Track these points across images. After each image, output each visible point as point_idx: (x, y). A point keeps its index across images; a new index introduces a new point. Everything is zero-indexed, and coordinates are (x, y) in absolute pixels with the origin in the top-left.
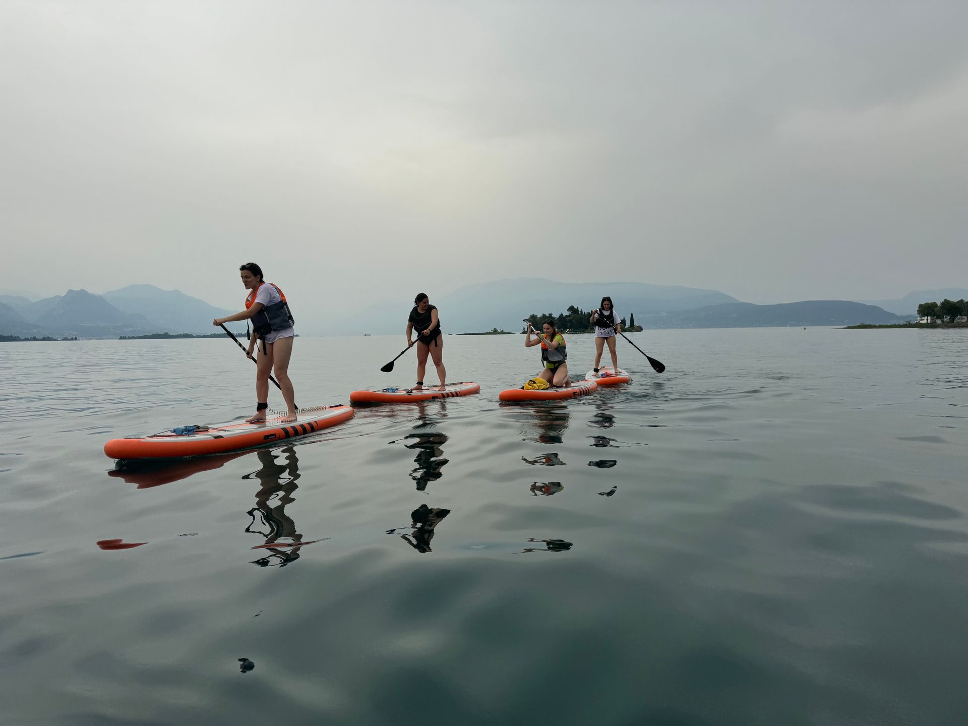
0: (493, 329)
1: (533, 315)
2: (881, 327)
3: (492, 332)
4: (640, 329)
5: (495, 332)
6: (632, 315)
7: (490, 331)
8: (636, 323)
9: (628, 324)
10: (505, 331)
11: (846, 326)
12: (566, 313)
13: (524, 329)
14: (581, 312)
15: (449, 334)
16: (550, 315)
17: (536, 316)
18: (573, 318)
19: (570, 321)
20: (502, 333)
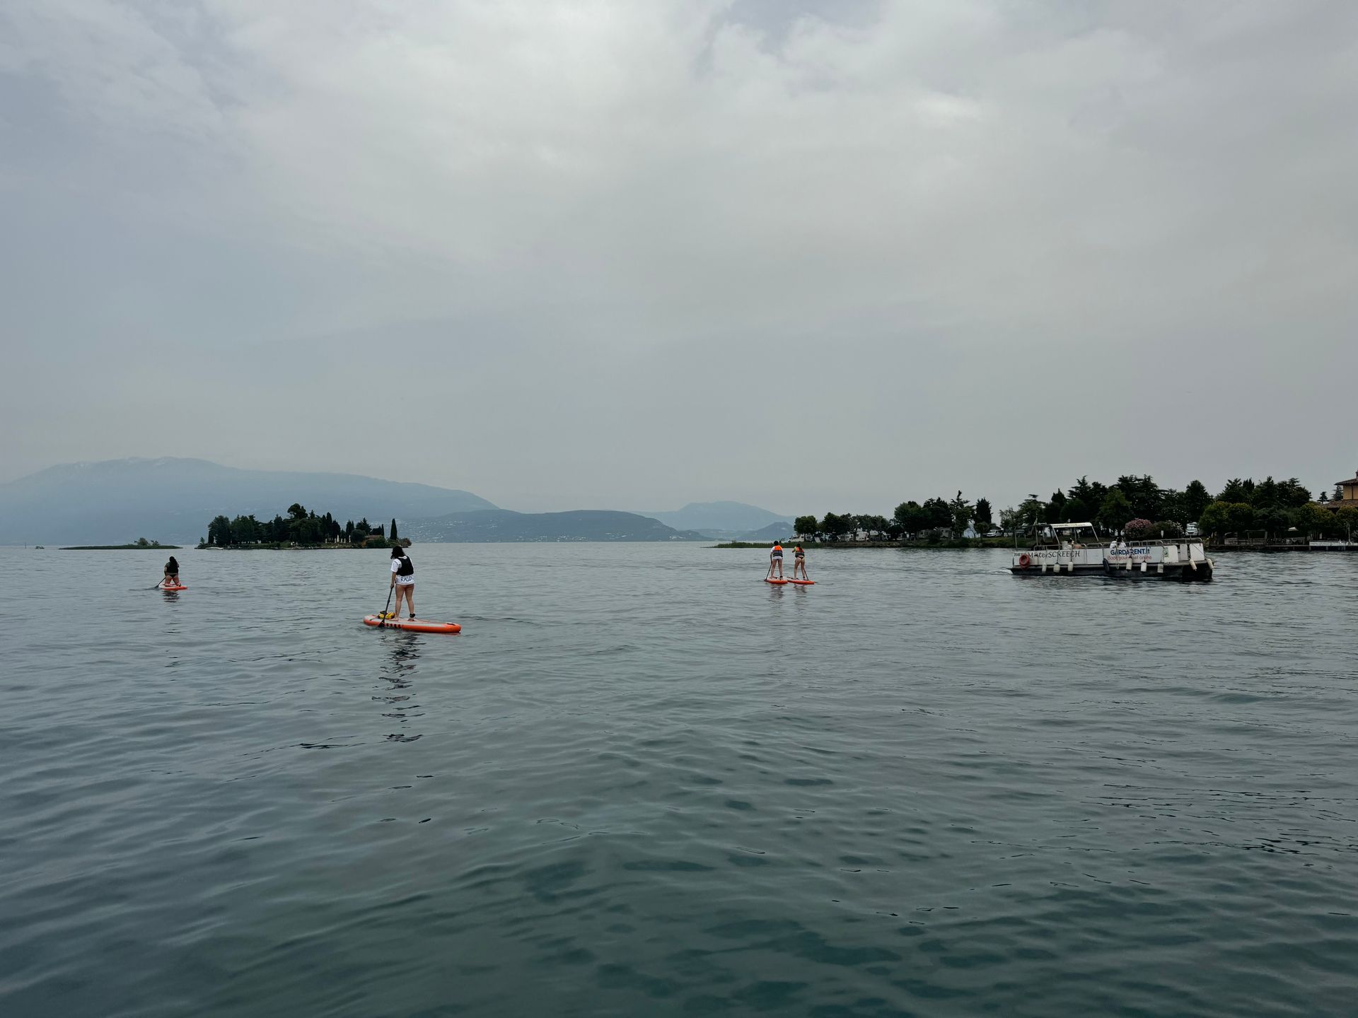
0: (139, 540)
1: (221, 517)
2: (756, 546)
3: (136, 544)
5: (143, 545)
6: (394, 521)
7: (131, 543)
8: (400, 536)
9: (387, 535)
10: (161, 544)
11: (717, 543)
12: (286, 516)
13: (202, 540)
14: (312, 514)
15: (37, 548)
16: (252, 517)
17: (227, 519)
18: (301, 525)
19: (295, 529)
20: (155, 546)
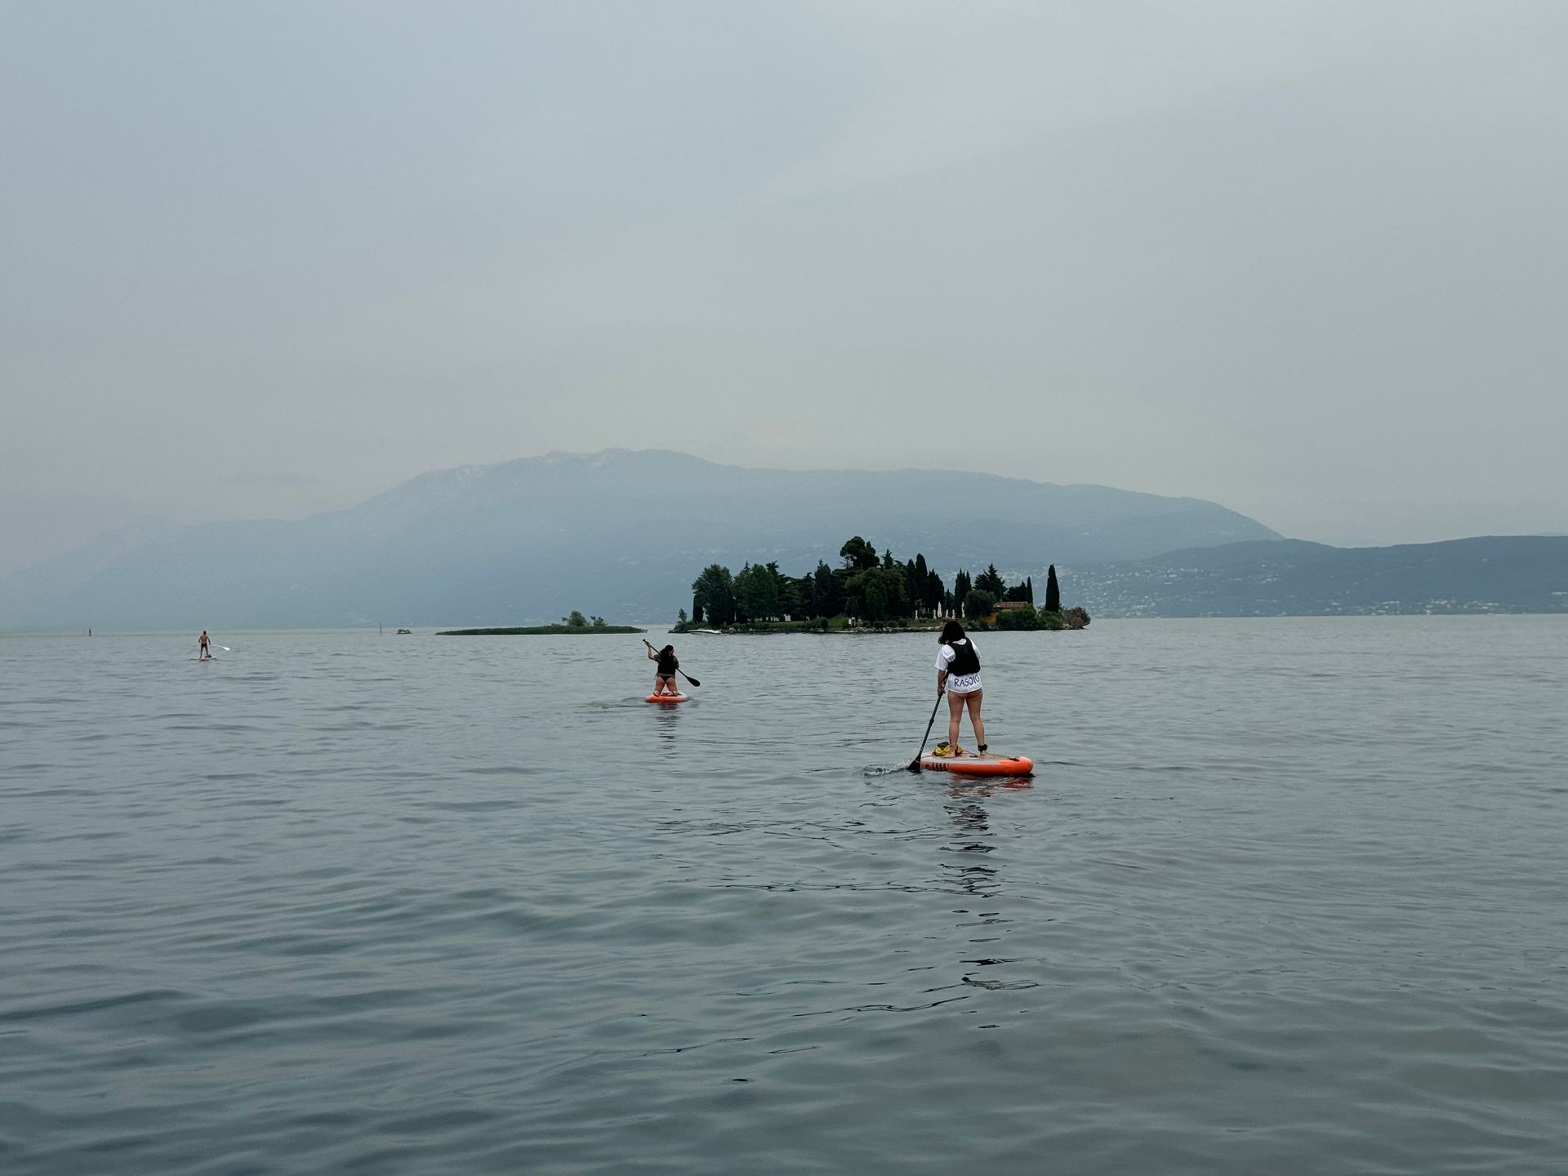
0: (568, 616)
1: (715, 567)
3: (565, 624)
4: (1080, 619)
5: (577, 625)
6: (1052, 571)
7: (556, 622)
8: (1066, 602)
9: (1039, 601)
10: (610, 623)
12: (837, 563)
13: (682, 614)
14: (888, 558)
15: (400, 632)
16: (772, 567)
17: (726, 571)
18: (866, 581)
19: (851, 589)
20: (600, 628)
